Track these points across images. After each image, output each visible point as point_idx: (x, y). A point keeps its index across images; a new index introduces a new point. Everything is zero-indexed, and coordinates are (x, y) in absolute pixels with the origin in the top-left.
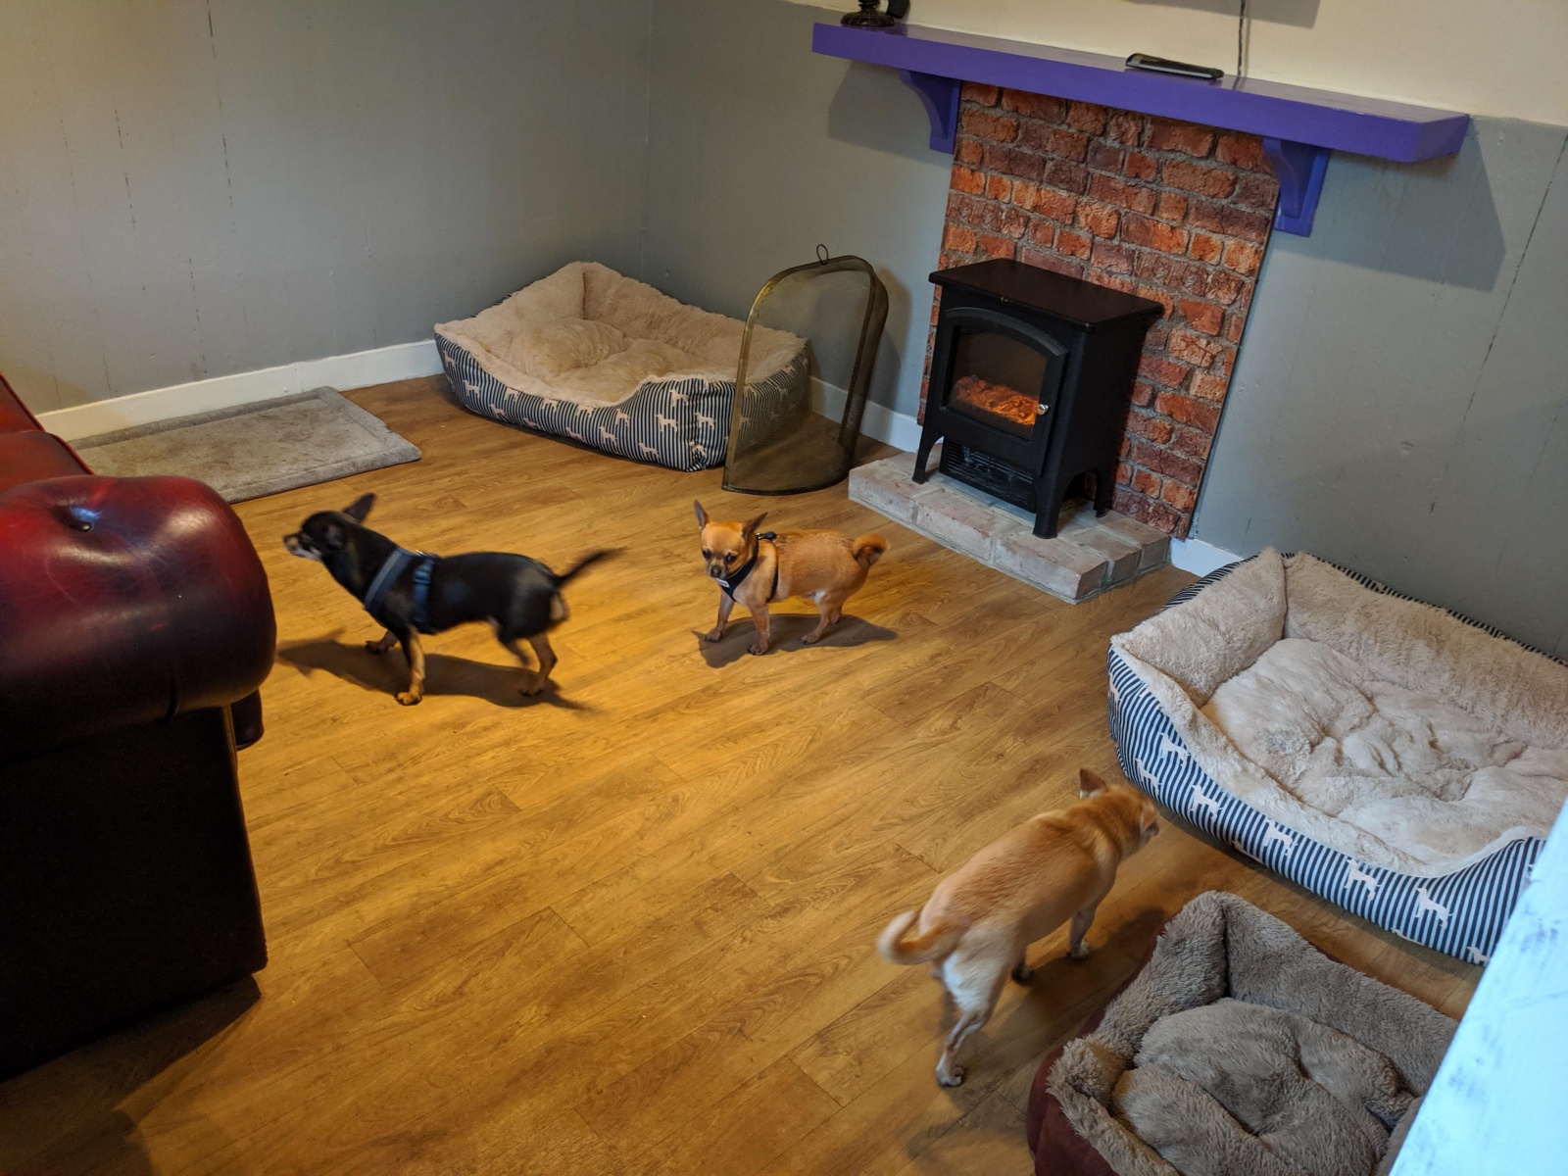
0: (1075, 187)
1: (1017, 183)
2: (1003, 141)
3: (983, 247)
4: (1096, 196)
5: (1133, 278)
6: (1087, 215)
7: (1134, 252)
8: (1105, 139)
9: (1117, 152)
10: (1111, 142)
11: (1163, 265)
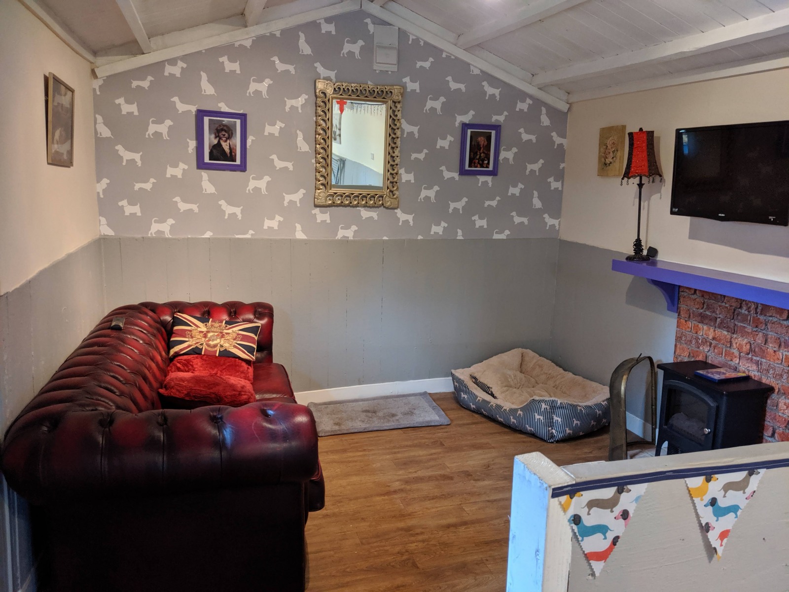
0: (730, 330)
1: (705, 327)
2: (698, 309)
3: (692, 354)
4: (740, 335)
5: (759, 373)
6: (736, 343)
7: (758, 361)
8: (741, 309)
9: (747, 316)
10: (744, 311)
11: (772, 368)
